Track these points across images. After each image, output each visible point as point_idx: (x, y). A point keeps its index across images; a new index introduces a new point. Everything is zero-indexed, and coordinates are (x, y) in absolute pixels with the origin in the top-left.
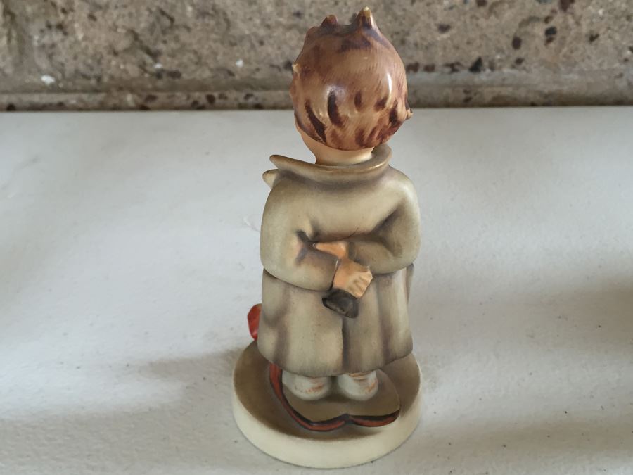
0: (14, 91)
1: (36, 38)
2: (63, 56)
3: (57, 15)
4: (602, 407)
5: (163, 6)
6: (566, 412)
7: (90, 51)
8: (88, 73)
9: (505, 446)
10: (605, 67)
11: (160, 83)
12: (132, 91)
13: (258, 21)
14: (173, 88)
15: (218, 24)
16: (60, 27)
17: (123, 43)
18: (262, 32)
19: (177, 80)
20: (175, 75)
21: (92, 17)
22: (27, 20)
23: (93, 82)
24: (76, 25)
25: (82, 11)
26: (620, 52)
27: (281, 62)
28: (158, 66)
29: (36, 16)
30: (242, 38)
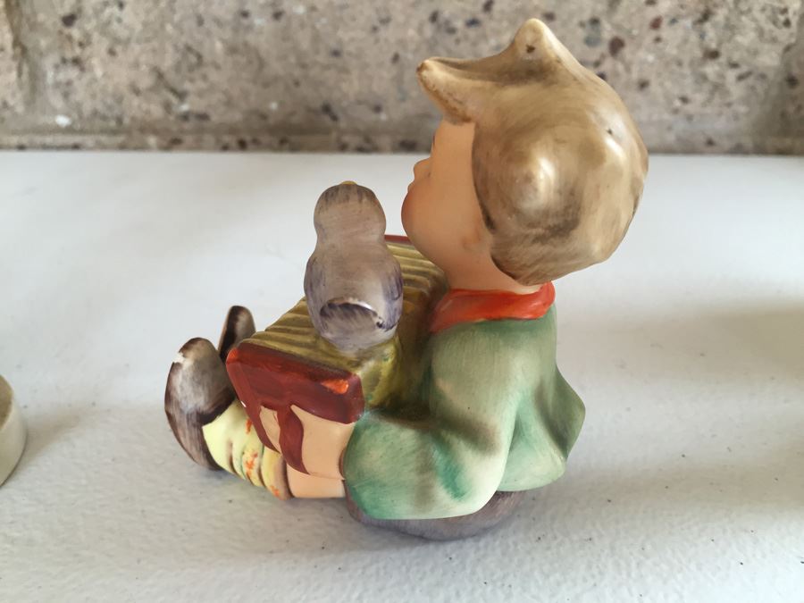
0: (25, 132)
1: (50, 75)
2: (80, 94)
3: (73, 49)
4: (729, 449)
5: (190, 43)
6: (683, 456)
7: (110, 89)
8: (109, 114)
9: (609, 501)
10: (655, 117)
11: (187, 126)
12: (155, 132)
13: (292, 59)
14: (200, 131)
15: (250, 62)
16: (76, 62)
17: (146, 82)
18: (297, 73)
19: (205, 124)
20: (203, 117)
21: (112, 52)
22: (41, 54)
23: (113, 124)
24: (95, 61)
25: (100, 45)
26: (670, 102)
27: (318, 105)
28: (185, 107)
29: (50, 49)
30: (276, 79)
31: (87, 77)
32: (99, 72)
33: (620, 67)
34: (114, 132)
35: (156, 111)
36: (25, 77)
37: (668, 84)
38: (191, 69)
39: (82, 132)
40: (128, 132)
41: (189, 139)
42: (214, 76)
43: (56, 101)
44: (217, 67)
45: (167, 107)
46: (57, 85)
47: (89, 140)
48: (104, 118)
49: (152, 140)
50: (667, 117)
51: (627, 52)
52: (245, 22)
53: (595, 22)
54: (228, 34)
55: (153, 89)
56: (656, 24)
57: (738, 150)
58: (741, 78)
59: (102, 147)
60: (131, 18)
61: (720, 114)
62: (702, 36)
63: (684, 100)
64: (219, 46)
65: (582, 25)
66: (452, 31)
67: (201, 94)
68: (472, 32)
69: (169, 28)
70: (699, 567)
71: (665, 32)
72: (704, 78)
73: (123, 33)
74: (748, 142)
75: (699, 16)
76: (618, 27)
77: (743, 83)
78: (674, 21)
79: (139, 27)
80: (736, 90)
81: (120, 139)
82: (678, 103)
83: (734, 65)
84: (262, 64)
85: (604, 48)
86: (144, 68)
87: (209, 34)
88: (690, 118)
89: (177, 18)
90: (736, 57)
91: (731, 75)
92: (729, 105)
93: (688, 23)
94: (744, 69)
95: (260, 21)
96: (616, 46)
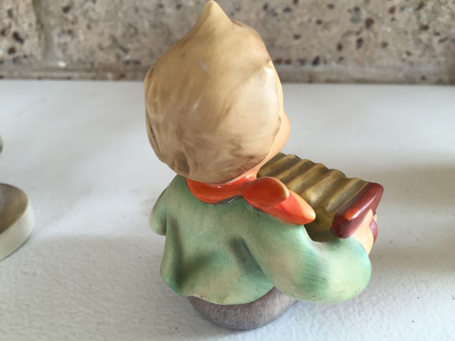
31: (75, 41)
32: (82, 38)
33: (371, 35)
34: (89, 71)
35: (112, 59)
36: (43, 40)
37: (399, 45)
38: (132, 36)
39: (72, 70)
40: (97, 71)
41: (129, 75)
42: (144, 40)
43: (59, 53)
44: (145, 35)
45: (118, 57)
46: (60, 45)
47: (76, 75)
48: (84, 63)
49: (110, 75)
50: (398, 63)
51: (375, 26)
52: (161, 10)
53: (357, 9)
54: (152, 17)
55: (111, 47)
56: (392, 10)
57: (440, 82)
58: (441, 41)
59: (82, 78)
60: (99, 9)
61: (429, 62)
62: (419, 17)
63: (409, 54)
64: (146, 24)
65: (349, 11)
66: (275, 14)
67: (136, 50)
68: (287, 15)
69: (120, 14)
70: (394, 298)
71: (397, 15)
72: (420, 41)
73: (95, 17)
74: (445, 78)
75: (417, 6)
76: (370, 12)
77: (442, 45)
78: (402, 9)
79: (103, 14)
80: (439, 48)
81: (92, 74)
82: (405, 56)
83: (437, 34)
84: (170, 33)
85: (362, 24)
86: (106, 36)
87: (141, 17)
88: (411, 64)
89: (124, 8)
90: (438, 29)
91: (436, 39)
92: (434, 57)
93: (411, 10)
94: (443, 36)
95: (169, 10)
96: (369, 23)
